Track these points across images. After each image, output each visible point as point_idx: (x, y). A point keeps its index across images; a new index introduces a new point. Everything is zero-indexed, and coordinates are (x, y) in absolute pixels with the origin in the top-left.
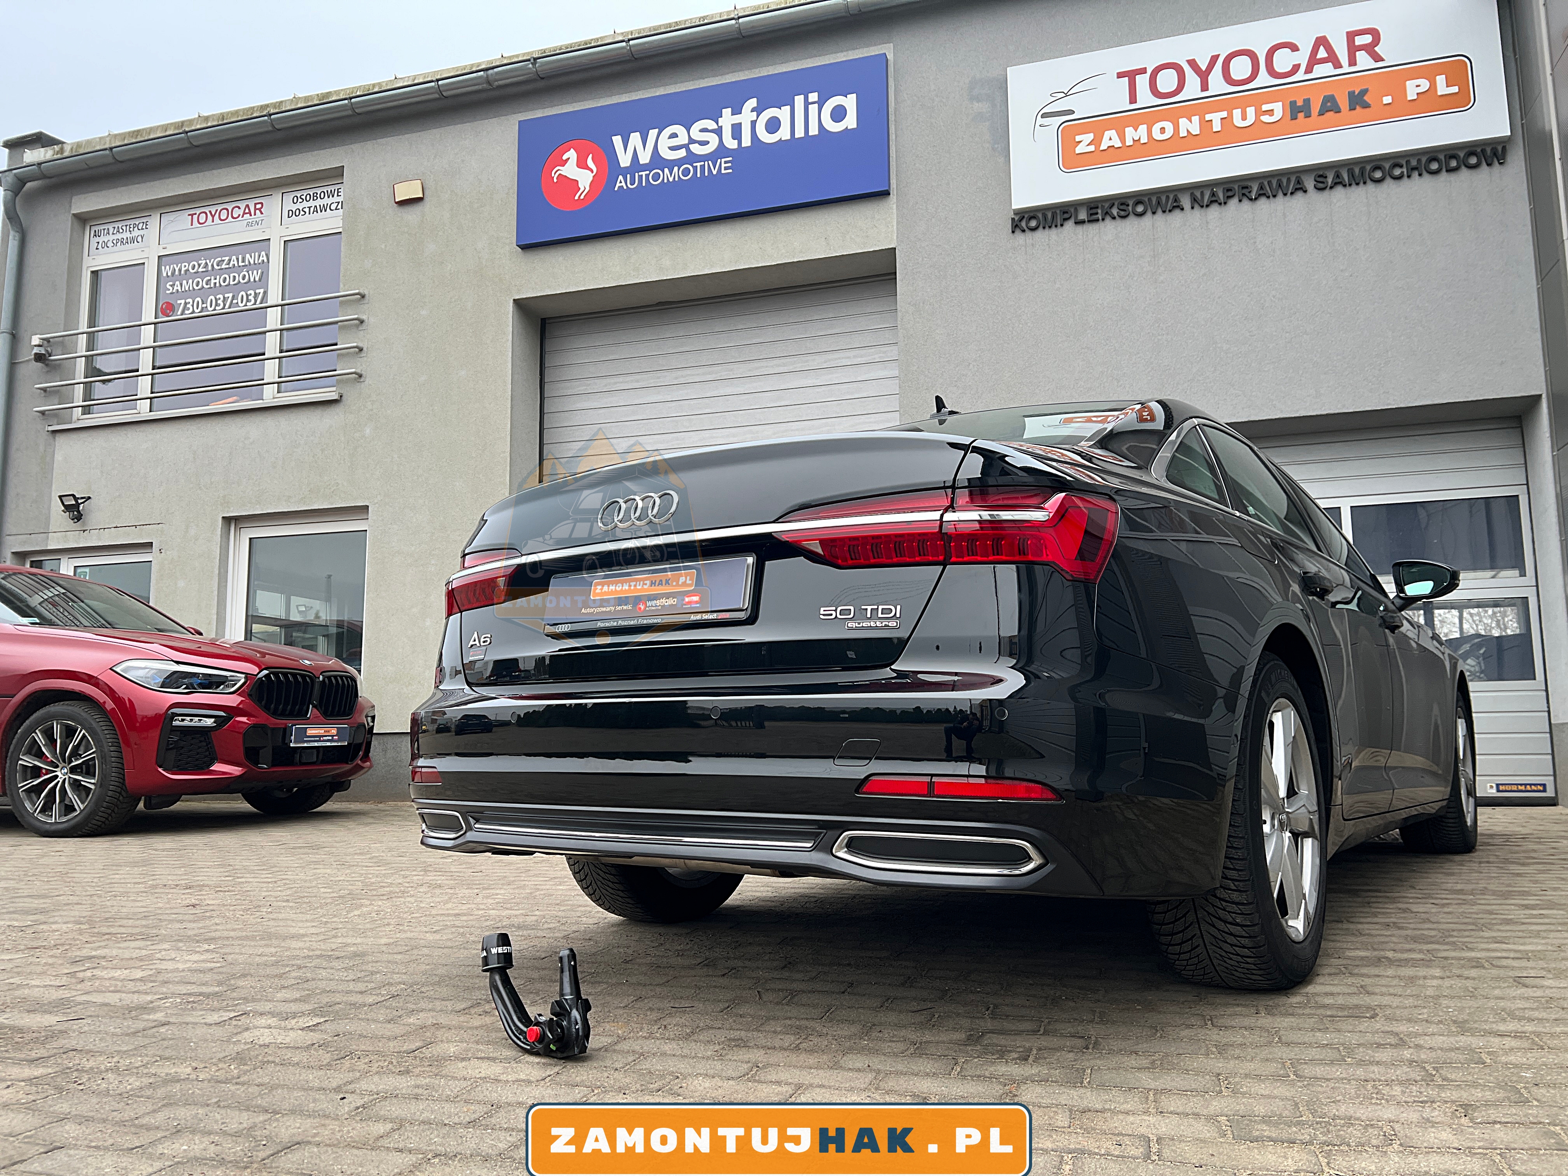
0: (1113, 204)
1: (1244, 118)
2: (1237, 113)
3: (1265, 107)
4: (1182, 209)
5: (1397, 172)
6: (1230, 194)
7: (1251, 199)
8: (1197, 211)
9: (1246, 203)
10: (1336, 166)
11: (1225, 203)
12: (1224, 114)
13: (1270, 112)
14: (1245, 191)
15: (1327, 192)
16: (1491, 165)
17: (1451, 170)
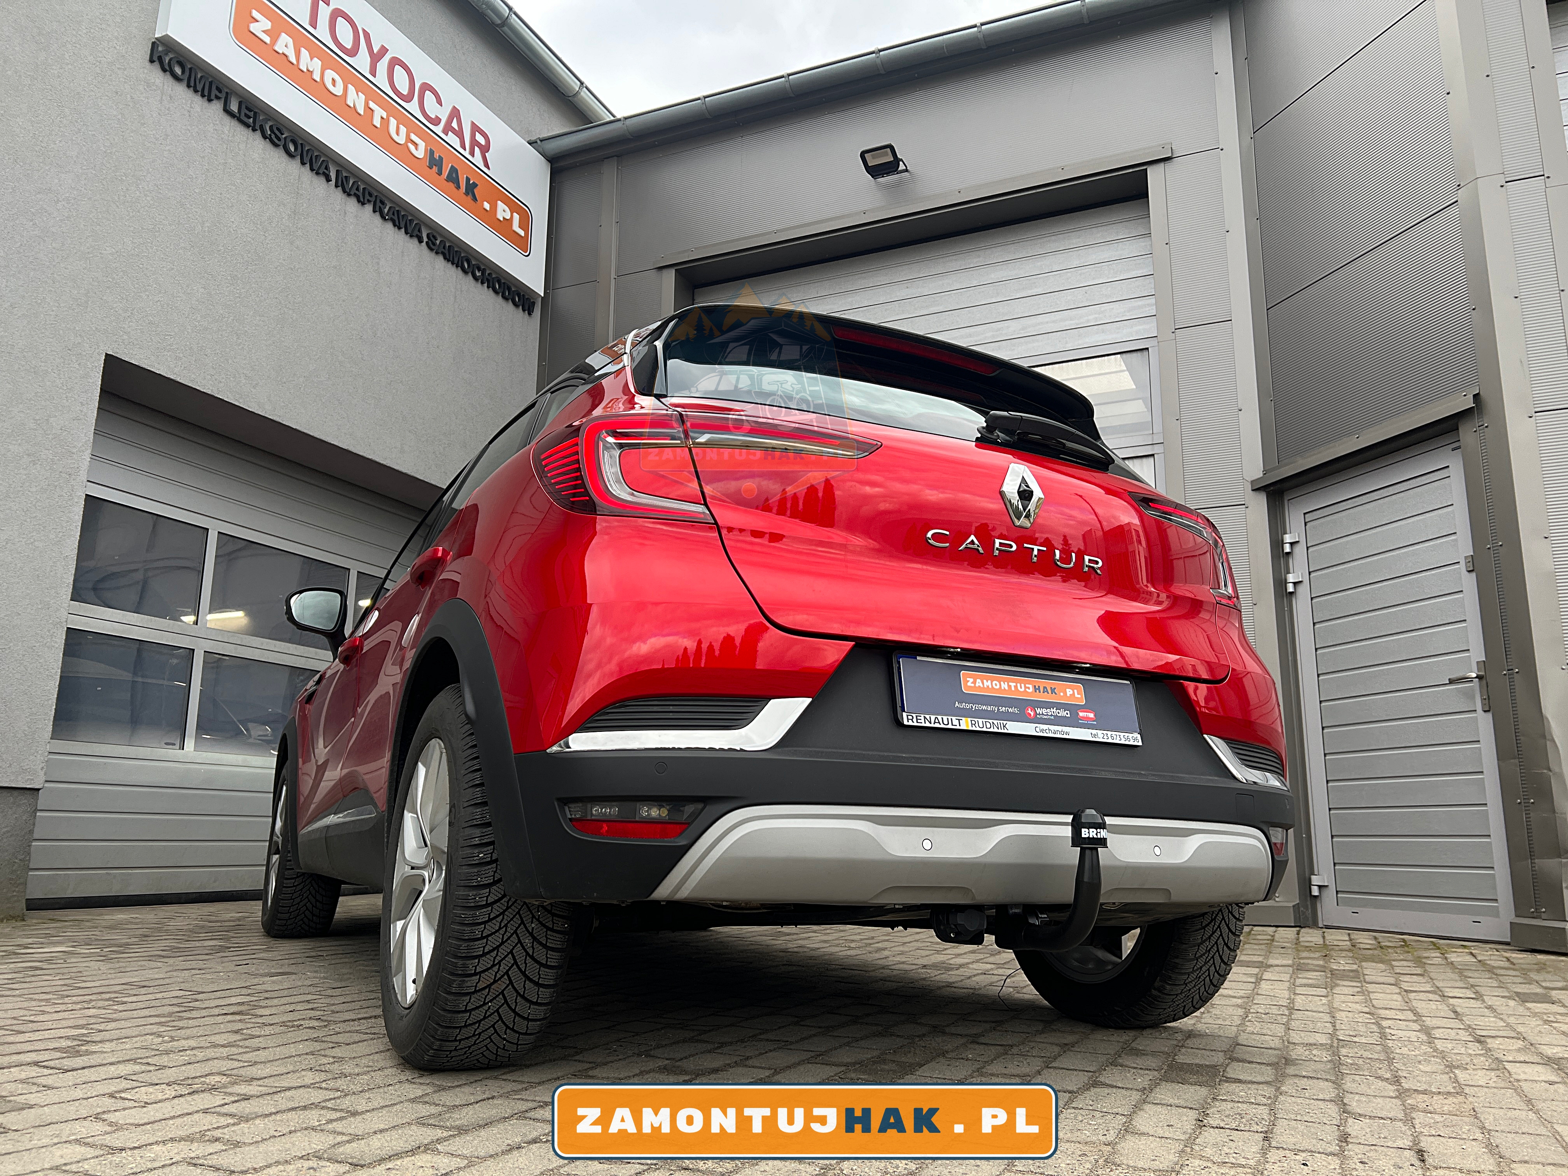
0: (266, 120)
1: (398, 134)
2: (393, 122)
3: (413, 137)
4: (328, 180)
5: (478, 274)
6: (367, 197)
7: (383, 217)
8: (338, 194)
9: (377, 218)
10: (445, 236)
11: (363, 204)
12: (385, 116)
13: (416, 145)
14: (380, 203)
15: (433, 254)
16: (524, 310)
17: (505, 298)
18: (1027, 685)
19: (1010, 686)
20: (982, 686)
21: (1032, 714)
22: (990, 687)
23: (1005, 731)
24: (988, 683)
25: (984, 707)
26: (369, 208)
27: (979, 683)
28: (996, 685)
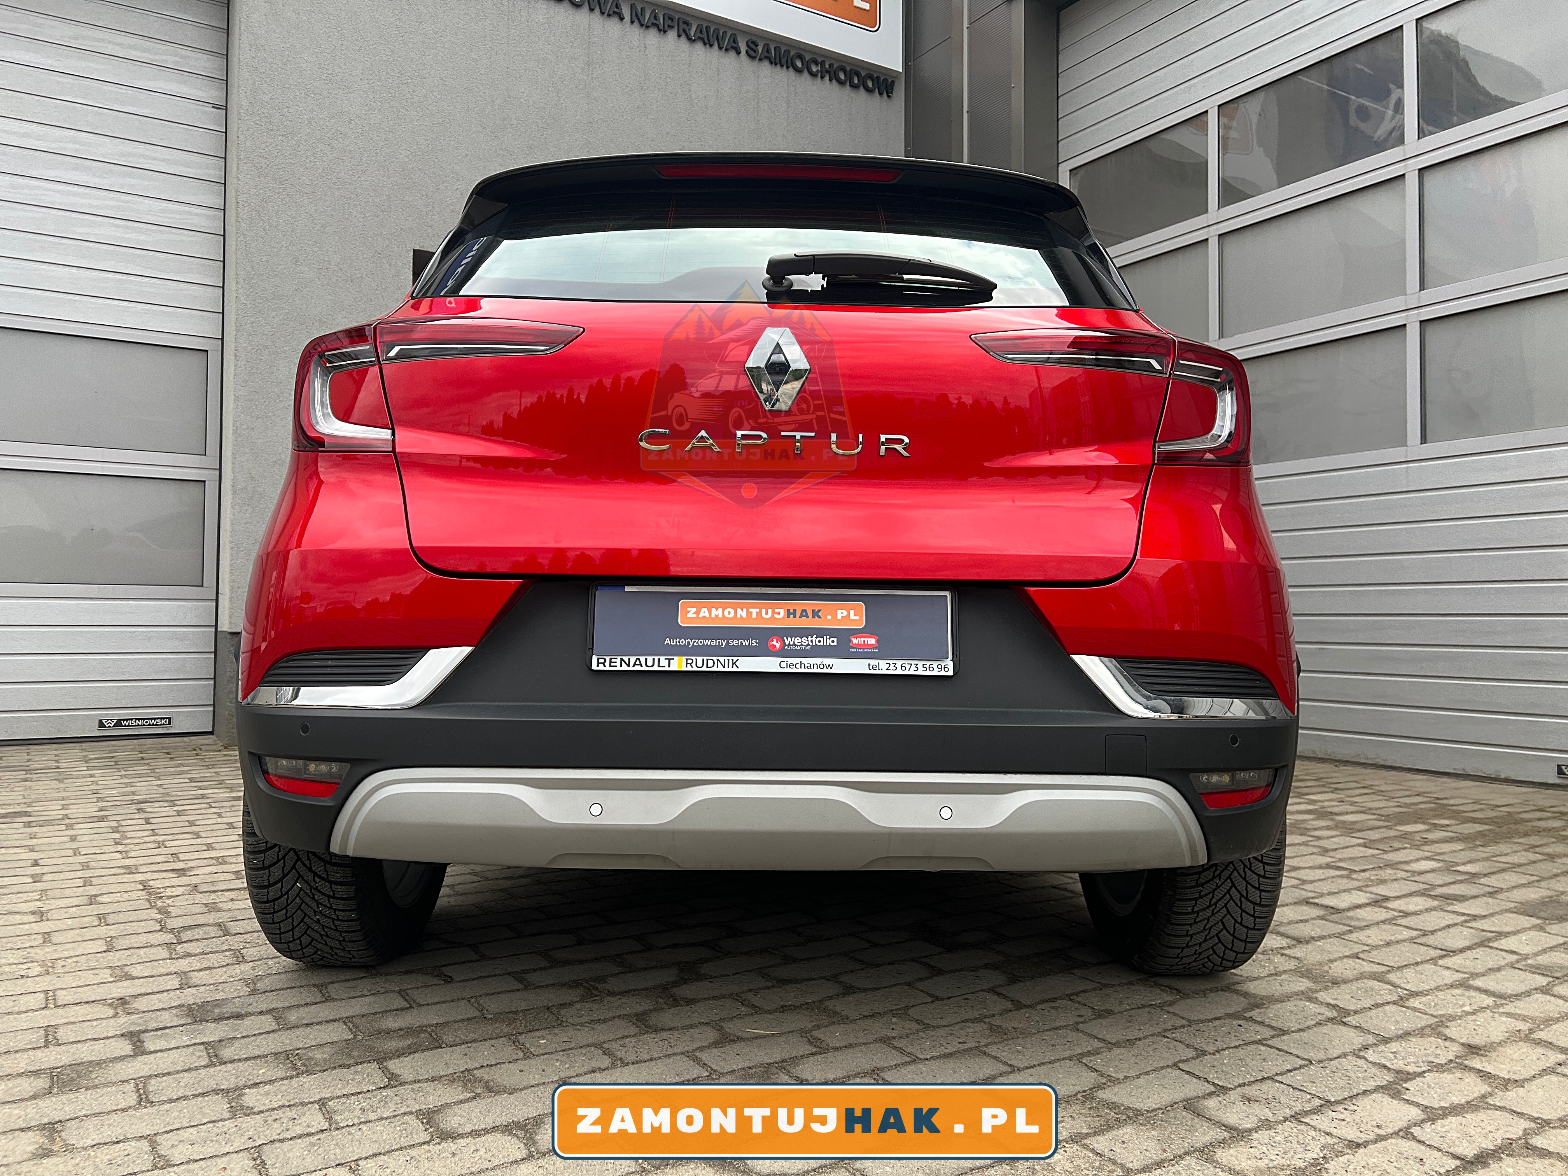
8: (637, 29)
18: (776, 610)
19: (749, 614)
20: (708, 616)
21: (778, 645)
22: (720, 616)
23: (735, 669)
24: (717, 612)
25: (707, 642)
27: (704, 612)
28: (729, 613)
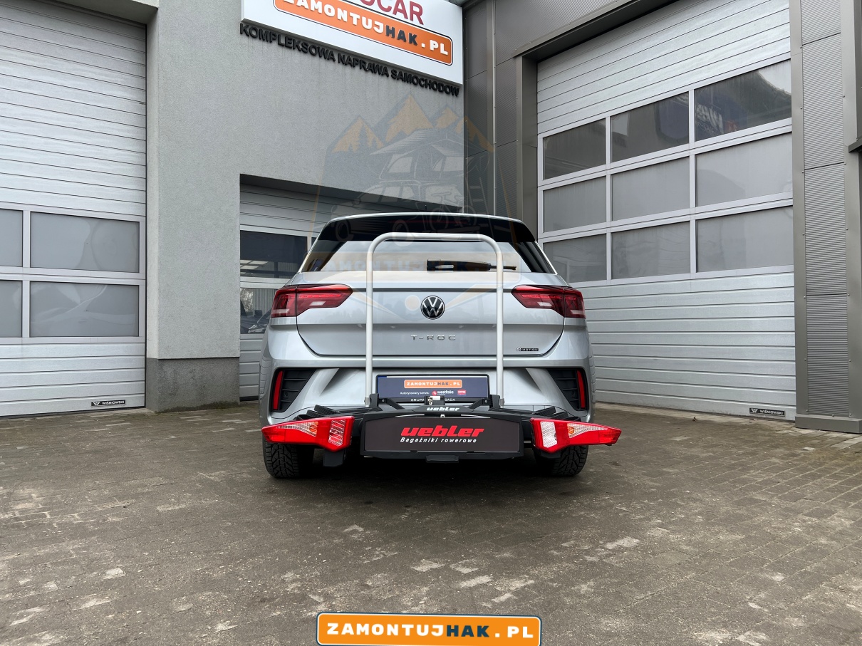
0: (300, 42)
1: (367, 24)
2: (364, 19)
3: (376, 23)
4: (334, 61)
5: (423, 83)
6: (356, 62)
7: (365, 70)
8: (340, 68)
9: (363, 72)
10: (401, 68)
11: (354, 67)
12: (358, 17)
13: (378, 26)
14: (363, 64)
15: (396, 81)
16: (453, 95)
17: (440, 91)
26: (357, 68)
